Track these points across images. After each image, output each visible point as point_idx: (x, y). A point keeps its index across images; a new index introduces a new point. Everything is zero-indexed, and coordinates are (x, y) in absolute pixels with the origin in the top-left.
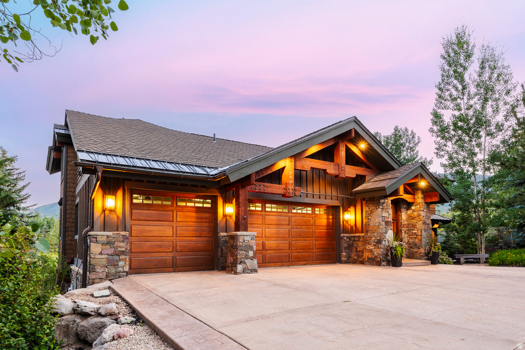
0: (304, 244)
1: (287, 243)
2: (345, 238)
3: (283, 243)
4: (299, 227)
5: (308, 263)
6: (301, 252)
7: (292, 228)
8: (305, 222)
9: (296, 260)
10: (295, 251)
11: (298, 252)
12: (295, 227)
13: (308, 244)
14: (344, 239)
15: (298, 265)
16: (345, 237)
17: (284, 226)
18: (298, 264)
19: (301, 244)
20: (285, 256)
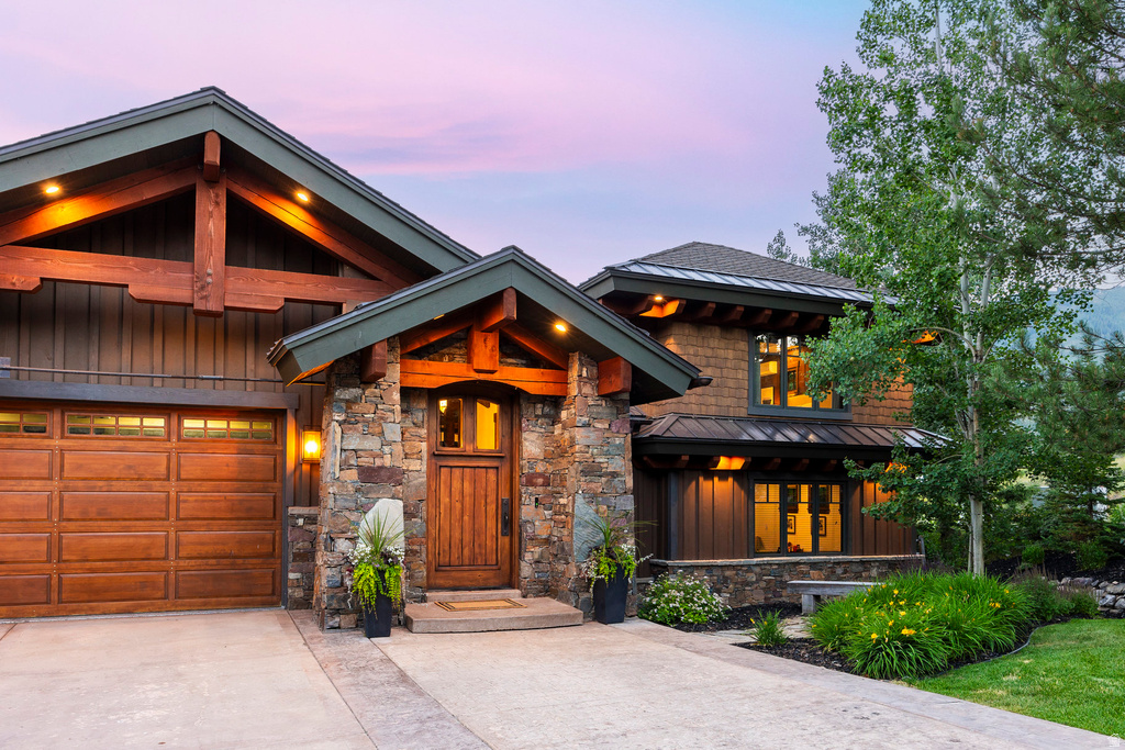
0: (124, 541)
1: (40, 539)
2: (301, 522)
3: (19, 539)
4: (101, 483)
5: (142, 606)
6: (106, 570)
7: (67, 489)
8: (130, 467)
9: (86, 597)
10: (77, 565)
11: (92, 571)
12: (80, 484)
13: (144, 541)
14: (295, 526)
15: (91, 612)
16: (300, 516)
17: (23, 482)
18: (92, 609)
19: (106, 541)
20: (30, 583)
